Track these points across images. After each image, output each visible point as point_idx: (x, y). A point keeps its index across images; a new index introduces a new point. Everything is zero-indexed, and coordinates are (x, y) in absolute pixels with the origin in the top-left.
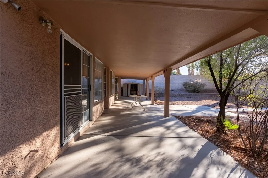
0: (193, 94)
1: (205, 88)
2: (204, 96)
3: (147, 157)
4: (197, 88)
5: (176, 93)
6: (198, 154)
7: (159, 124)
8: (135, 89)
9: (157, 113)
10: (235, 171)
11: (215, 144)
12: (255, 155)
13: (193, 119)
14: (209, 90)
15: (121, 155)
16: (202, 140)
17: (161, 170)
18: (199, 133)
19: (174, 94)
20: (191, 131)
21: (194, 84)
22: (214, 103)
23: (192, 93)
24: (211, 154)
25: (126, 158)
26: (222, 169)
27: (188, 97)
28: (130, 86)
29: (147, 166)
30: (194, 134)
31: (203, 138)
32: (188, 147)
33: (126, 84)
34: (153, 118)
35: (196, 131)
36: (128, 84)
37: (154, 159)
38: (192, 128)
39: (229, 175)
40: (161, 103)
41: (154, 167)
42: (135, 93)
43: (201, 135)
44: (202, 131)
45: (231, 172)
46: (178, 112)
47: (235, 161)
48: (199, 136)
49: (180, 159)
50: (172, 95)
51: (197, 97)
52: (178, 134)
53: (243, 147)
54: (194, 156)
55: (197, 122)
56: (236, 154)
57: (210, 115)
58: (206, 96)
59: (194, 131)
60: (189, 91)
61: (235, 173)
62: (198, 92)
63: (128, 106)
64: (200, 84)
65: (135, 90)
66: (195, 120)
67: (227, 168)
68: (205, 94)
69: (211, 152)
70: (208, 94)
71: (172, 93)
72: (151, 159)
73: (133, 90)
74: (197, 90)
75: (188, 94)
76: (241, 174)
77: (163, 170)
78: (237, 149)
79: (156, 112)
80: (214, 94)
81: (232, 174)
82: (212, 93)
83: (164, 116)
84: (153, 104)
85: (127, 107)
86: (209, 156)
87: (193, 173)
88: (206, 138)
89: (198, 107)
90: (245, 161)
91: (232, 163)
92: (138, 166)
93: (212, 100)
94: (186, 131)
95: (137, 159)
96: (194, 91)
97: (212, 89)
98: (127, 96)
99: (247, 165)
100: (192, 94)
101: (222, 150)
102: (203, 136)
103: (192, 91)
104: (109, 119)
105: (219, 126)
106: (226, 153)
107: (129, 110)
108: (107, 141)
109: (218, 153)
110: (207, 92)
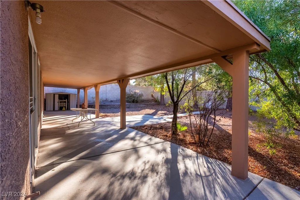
0: (133, 105)
1: (143, 98)
2: (142, 106)
3: (138, 168)
4: (136, 98)
5: (116, 104)
6: (172, 154)
7: (122, 137)
8: (65, 100)
9: (110, 127)
10: (198, 158)
11: (177, 144)
12: (202, 145)
13: (149, 127)
14: (146, 100)
15: (112, 175)
16: (167, 143)
17: (157, 173)
18: (161, 138)
19: (114, 105)
20: (153, 138)
21: (133, 94)
22: (153, 112)
23: (132, 103)
24: (179, 152)
25: (120, 176)
26: (192, 159)
27: (128, 108)
28: (57, 97)
29: (144, 175)
30: (158, 140)
31: (166, 141)
32: (162, 151)
33: (50, 94)
34: (111, 132)
35: (157, 137)
36: (54, 95)
37: (145, 168)
38: (152, 135)
39: (197, 161)
40: (105, 115)
41: (150, 173)
42: (65, 106)
43: (164, 139)
44: (162, 136)
45: (197, 159)
46: (129, 123)
47: (195, 152)
48: (162, 140)
49: (164, 162)
50: (112, 106)
51: (136, 107)
52: (146, 143)
53: (193, 141)
54: (171, 156)
55: (153, 129)
56: (192, 147)
57: (157, 122)
58: (144, 106)
59: (156, 137)
60: (129, 102)
61: (199, 159)
62: (137, 102)
63: (69, 123)
64: (138, 94)
65: (65, 102)
66: (150, 128)
67: (194, 157)
68: (143, 104)
69: (178, 150)
70: (145, 104)
71: (113, 104)
72: (143, 169)
73: (61, 101)
74: (136, 100)
75: (128, 104)
76: (202, 158)
77: (159, 173)
78: (191, 144)
79: (109, 125)
80: (150, 104)
81: (198, 160)
82: (147, 102)
83: (121, 129)
84: (97, 117)
85: (67, 124)
86: (179, 153)
87: (179, 168)
88: (168, 141)
89: (143, 116)
90: (199, 150)
91: (194, 154)
92: (137, 178)
93: (150, 109)
94: (150, 139)
95: (130, 172)
96: (133, 102)
97: (147, 99)
98: (53, 110)
99: (202, 152)
100: (131, 105)
101: (183, 147)
102: (165, 140)
103: (132, 102)
104: (56, 142)
105: (174, 130)
106: (187, 148)
107: (74, 127)
108: (82, 166)
109: (183, 150)
110: (144, 102)
